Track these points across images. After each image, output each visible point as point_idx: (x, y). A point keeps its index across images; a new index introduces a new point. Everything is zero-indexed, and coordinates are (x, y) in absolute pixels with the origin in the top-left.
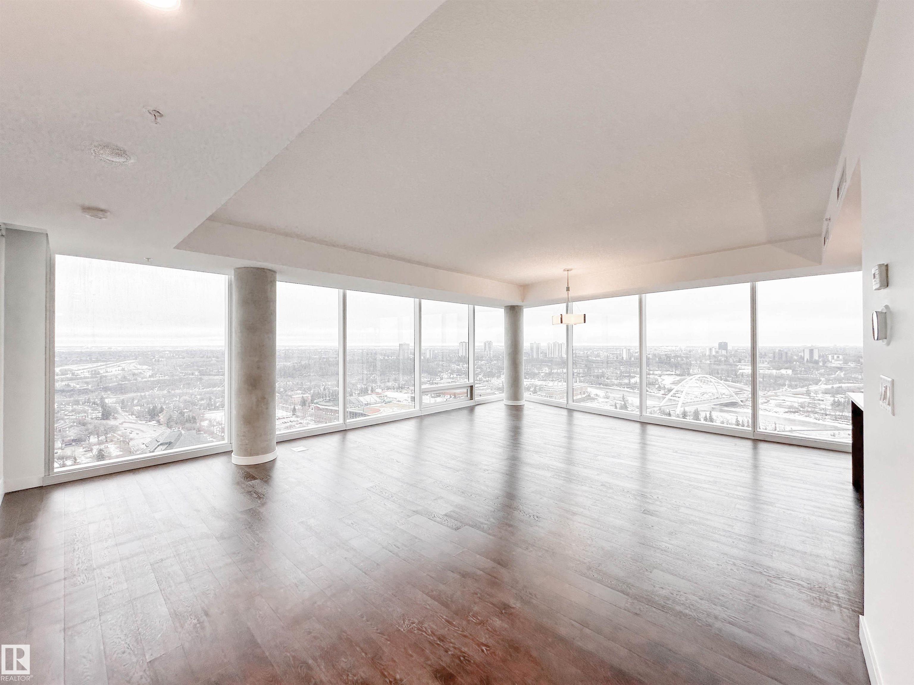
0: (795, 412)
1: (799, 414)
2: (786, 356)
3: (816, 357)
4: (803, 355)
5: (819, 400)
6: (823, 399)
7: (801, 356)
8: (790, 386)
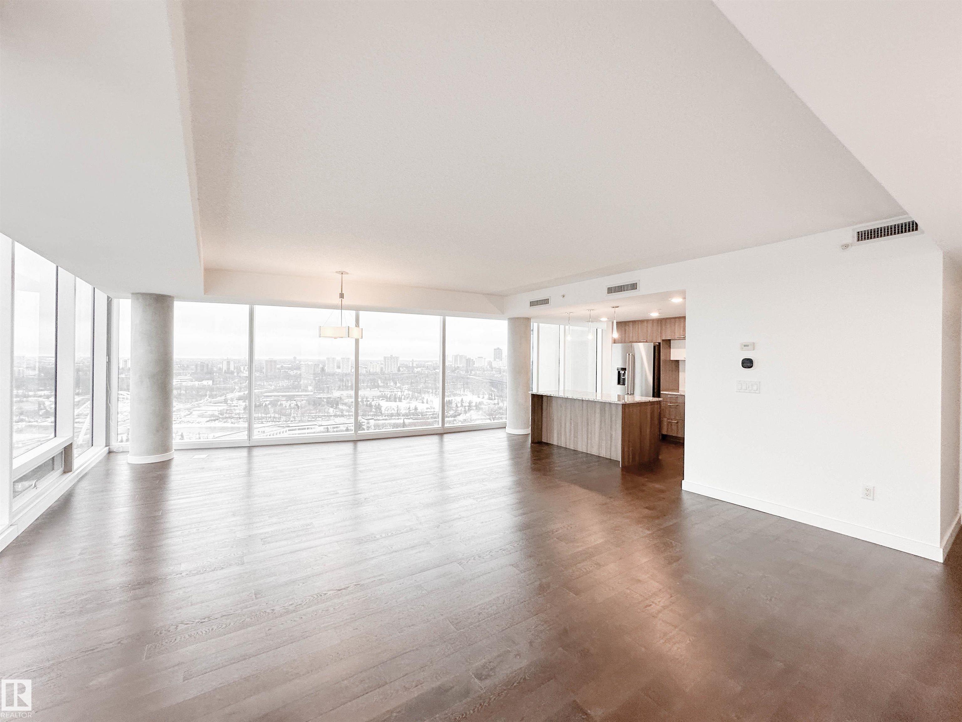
0: (215, 420)
1: (218, 421)
2: (207, 368)
3: (232, 368)
4: (221, 367)
5: (235, 406)
6: (237, 405)
7: (220, 367)
8: (211, 396)
